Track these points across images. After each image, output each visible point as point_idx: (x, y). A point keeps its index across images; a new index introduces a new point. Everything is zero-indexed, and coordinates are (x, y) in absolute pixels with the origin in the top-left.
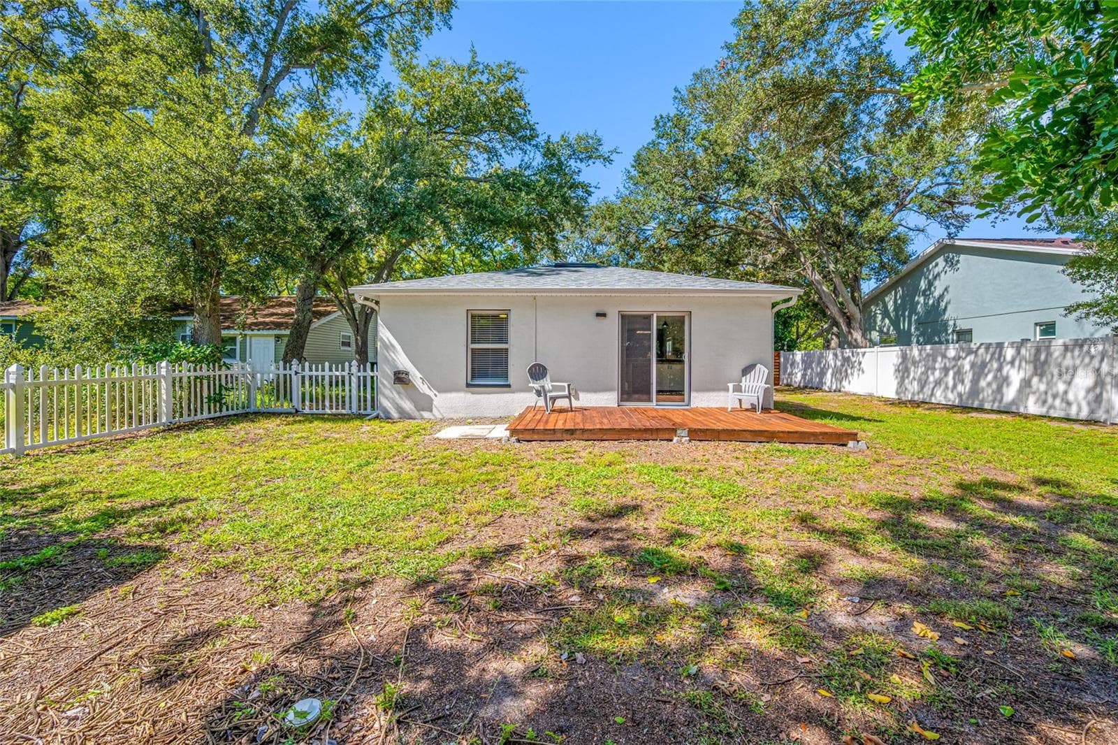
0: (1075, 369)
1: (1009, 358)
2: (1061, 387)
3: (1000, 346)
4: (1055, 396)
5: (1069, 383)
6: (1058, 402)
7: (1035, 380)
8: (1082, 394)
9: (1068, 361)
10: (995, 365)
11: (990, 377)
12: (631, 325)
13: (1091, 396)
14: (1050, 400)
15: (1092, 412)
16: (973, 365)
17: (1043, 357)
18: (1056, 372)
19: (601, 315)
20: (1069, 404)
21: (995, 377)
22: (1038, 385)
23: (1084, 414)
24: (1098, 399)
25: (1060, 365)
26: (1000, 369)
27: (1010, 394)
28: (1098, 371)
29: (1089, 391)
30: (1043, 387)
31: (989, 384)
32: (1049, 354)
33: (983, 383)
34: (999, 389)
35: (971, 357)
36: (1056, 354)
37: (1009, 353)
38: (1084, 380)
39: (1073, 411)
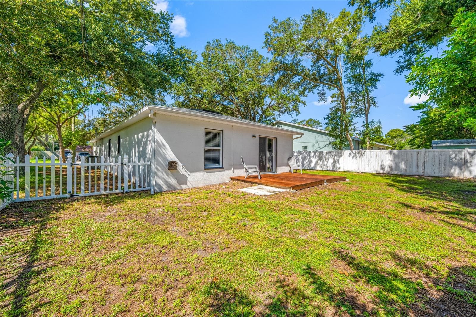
0: (329, 158)
1: (312, 156)
2: (326, 163)
3: (310, 152)
4: (324, 165)
5: (328, 162)
6: (325, 167)
7: (319, 161)
8: (331, 164)
9: (327, 157)
10: (308, 158)
11: (307, 161)
12: (262, 140)
13: (333, 165)
14: (323, 166)
15: (333, 168)
16: (302, 158)
17: (321, 156)
18: (324, 159)
19: (254, 136)
20: (327, 167)
21: (308, 161)
22: (320, 163)
23: (331, 169)
24: (334, 166)
25: (325, 157)
26: (310, 158)
27: (312, 165)
28: (334, 159)
29: (332, 164)
30: (321, 163)
31: (307, 163)
32: (323, 155)
33: (305, 162)
34: (310, 164)
35: (302, 155)
36: (324, 155)
37: (312, 154)
38: (331, 161)
39: (329, 169)
